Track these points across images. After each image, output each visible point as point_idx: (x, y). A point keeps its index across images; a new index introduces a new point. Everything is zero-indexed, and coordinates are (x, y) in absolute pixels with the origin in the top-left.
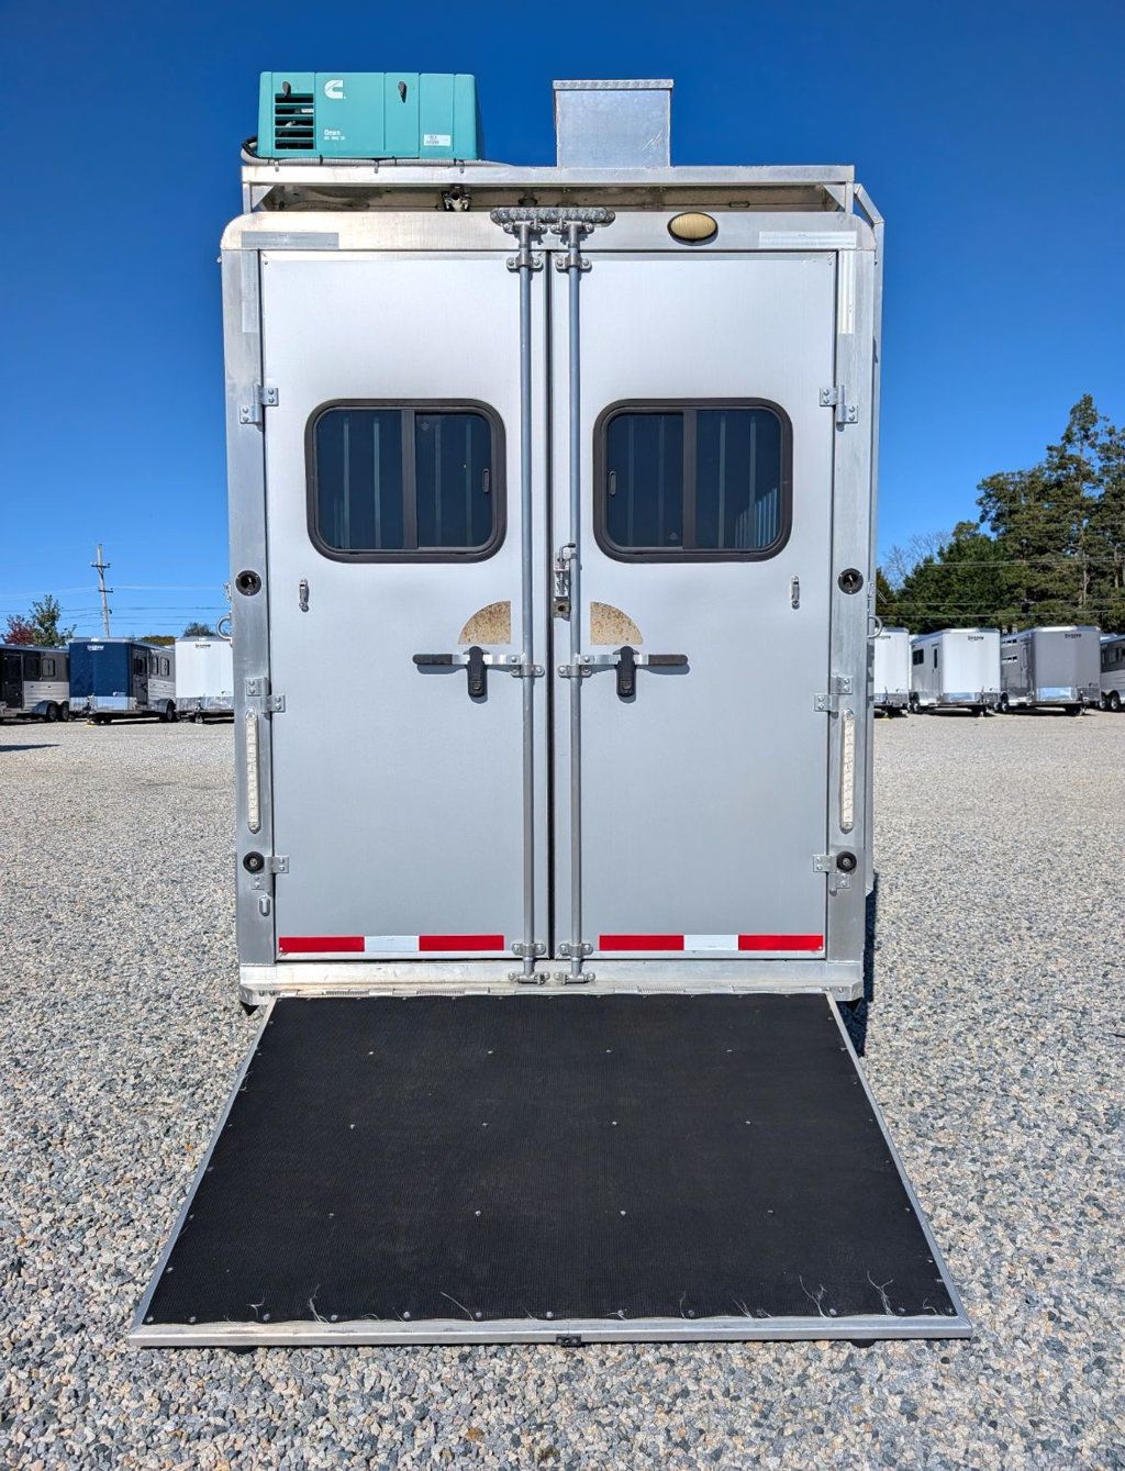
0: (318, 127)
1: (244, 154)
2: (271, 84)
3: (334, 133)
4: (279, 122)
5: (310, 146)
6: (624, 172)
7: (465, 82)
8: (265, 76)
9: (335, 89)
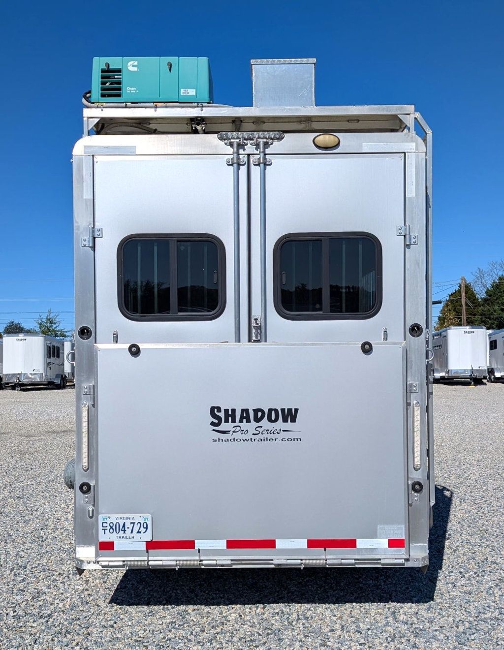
0: (123, 86)
1: (84, 101)
2: (99, 63)
3: (133, 89)
4: (103, 83)
5: (119, 96)
6: (290, 109)
7: (204, 61)
8: (95, 59)
9: (133, 66)
